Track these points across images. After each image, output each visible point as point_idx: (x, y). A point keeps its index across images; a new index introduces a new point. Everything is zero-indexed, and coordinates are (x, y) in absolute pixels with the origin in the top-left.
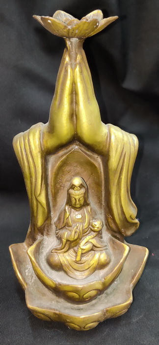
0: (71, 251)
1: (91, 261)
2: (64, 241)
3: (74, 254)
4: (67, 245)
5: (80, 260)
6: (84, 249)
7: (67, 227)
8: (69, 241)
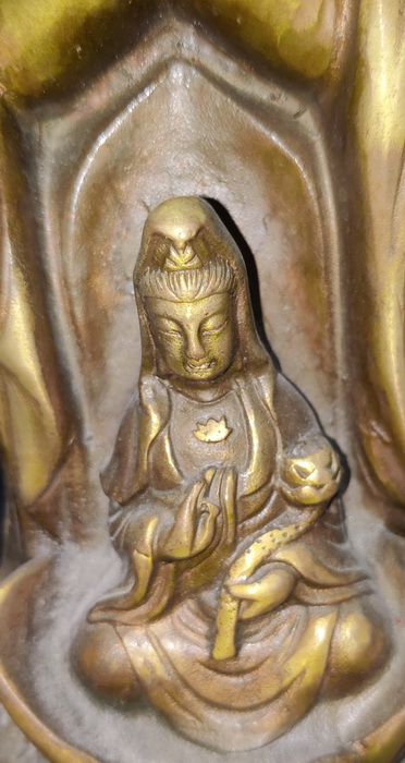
0: (185, 611)
1: (289, 656)
2: (144, 560)
3: (202, 627)
4: (159, 580)
5: (236, 655)
6: (250, 601)
7: (156, 493)
8: (169, 560)
